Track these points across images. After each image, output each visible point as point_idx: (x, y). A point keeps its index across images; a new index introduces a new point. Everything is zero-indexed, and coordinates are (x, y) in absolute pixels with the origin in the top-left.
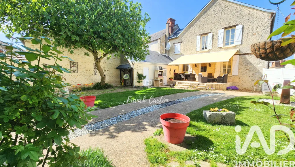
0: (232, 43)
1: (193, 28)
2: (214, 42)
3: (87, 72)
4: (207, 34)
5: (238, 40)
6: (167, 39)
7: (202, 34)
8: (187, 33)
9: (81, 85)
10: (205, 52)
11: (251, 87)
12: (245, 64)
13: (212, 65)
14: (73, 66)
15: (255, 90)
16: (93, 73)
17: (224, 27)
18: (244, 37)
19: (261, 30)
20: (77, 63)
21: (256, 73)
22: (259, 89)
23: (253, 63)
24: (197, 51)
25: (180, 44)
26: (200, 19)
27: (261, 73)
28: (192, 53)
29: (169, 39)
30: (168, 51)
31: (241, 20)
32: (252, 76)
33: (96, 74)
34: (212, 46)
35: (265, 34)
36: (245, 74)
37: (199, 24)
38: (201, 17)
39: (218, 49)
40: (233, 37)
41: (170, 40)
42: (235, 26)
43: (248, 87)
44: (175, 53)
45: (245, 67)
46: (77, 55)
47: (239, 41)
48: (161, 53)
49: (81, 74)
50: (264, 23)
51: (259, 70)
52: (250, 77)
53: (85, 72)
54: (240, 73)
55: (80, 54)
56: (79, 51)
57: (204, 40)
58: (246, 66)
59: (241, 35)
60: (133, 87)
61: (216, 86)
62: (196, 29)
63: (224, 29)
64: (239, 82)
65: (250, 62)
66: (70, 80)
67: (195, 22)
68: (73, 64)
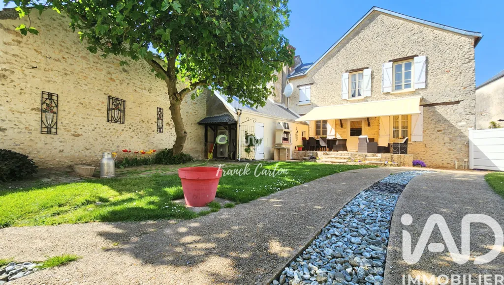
0: (408, 86)
1: (334, 60)
2: (374, 84)
3: (144, 125)
4: (362, 69)
5: (419, 80)
6: (285, 77)
7: (351, 70)
8: (324, 68)
9: (130, 152)
10: (359, 101)
11: (449, 162)
12: (435, 122)
13: (373, 124)
14: (114, 107)
15: (456, 168)
16: (155, 128)
17: (391, 59)
18: (429, 76)
19: (460, 64)
20: (124, 101)
21: (457, 136)
22: (464, 165)
23: (449, 119)
24: (343, 98)
25: (309, 86)
26: (347, 45)
27: (465, 137)
28: (334, 103)
29: (288, 78)
30: (286, 99)
31: (422, 49)
32: (450, 143)
33: (160, 131)
34: (372, 91)
35: (467, 72)
36: (437, 140)
37: (345, 53)
38: (349, 42)
39: (382, 96)
40: (408, 75)
41: (290, 79)
42: (412, 57)
43: (444, 162)
44: (301, 103)
45: (435, 127)
46: (125, 84)
47: (421, 83)
48: (275, 101)
49: (130, 128)
50: (464, 54)
51: (462, 131)
52: (445, 143)
53: (138, 123)
54: (425, 137)
55: (131, 84)
56: (129, 77)
57: (355, 80)
58: (437, 125)
59: (424, 73)
60: (238, 160)
61: (399, 159)
62: (340, 61)
63: (392, 63)
64: (425, 153)
65: (443, 118)
66: (106, 139)
67: (337, 49)
68: (115, 103)
